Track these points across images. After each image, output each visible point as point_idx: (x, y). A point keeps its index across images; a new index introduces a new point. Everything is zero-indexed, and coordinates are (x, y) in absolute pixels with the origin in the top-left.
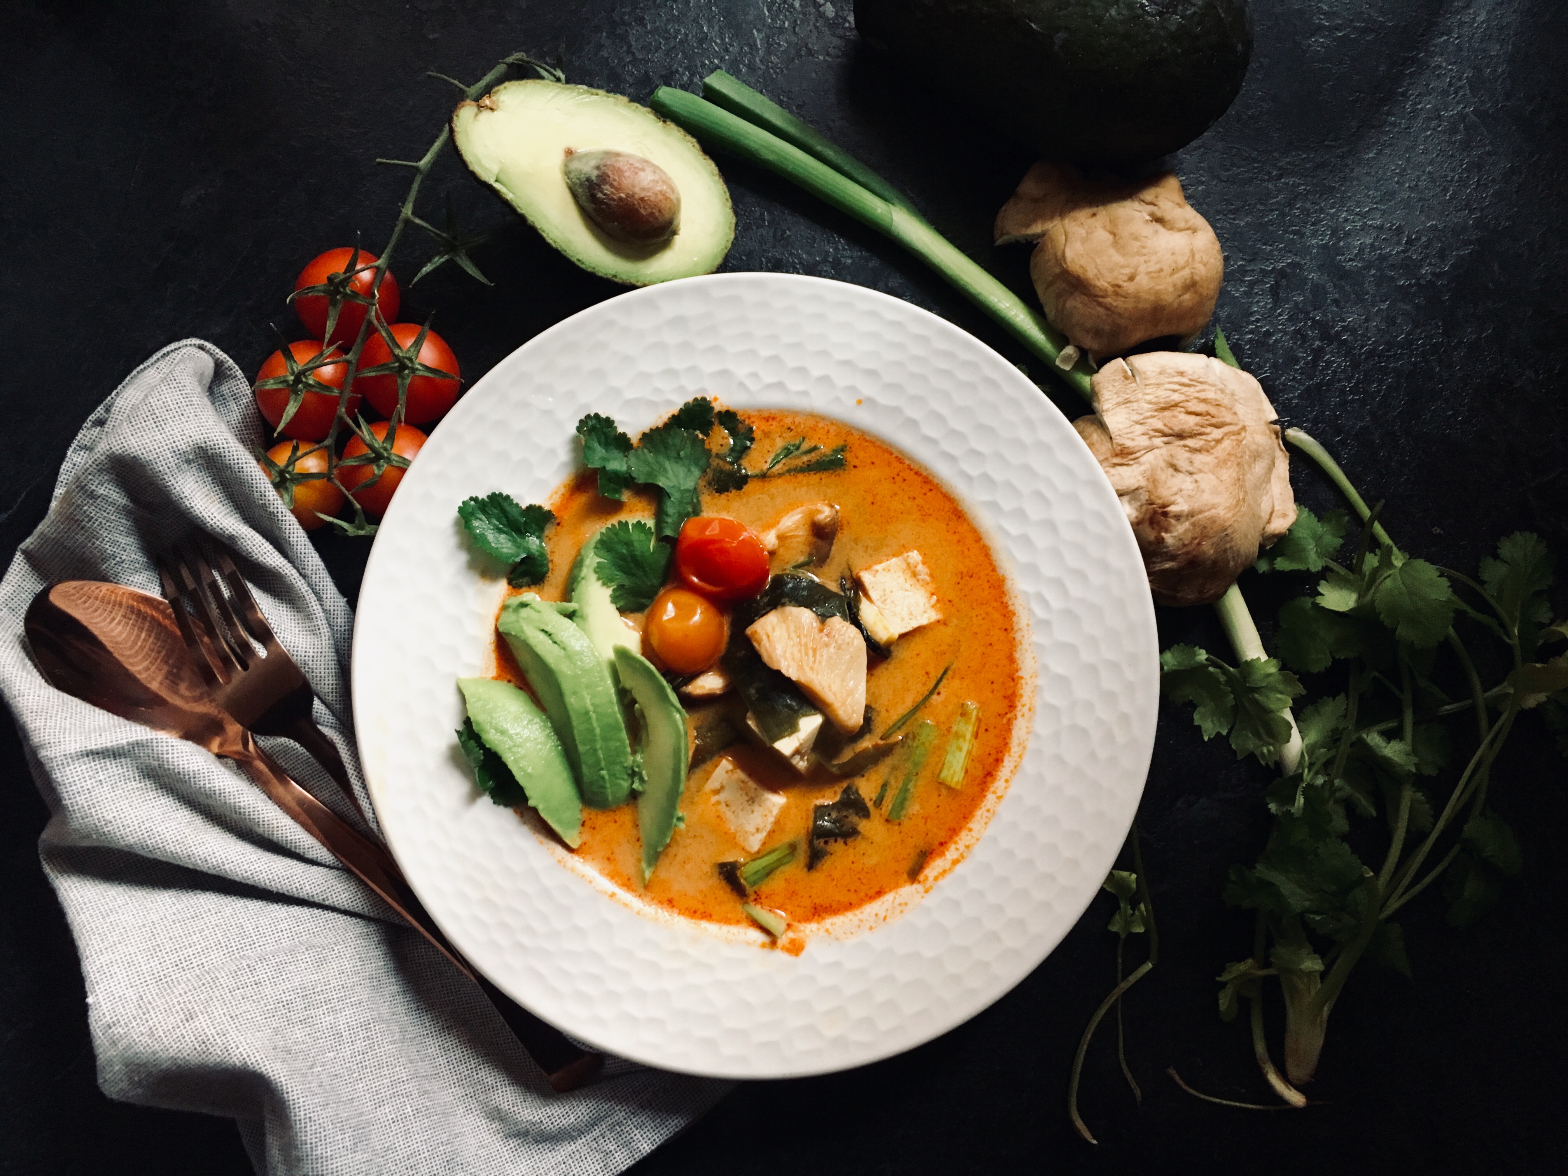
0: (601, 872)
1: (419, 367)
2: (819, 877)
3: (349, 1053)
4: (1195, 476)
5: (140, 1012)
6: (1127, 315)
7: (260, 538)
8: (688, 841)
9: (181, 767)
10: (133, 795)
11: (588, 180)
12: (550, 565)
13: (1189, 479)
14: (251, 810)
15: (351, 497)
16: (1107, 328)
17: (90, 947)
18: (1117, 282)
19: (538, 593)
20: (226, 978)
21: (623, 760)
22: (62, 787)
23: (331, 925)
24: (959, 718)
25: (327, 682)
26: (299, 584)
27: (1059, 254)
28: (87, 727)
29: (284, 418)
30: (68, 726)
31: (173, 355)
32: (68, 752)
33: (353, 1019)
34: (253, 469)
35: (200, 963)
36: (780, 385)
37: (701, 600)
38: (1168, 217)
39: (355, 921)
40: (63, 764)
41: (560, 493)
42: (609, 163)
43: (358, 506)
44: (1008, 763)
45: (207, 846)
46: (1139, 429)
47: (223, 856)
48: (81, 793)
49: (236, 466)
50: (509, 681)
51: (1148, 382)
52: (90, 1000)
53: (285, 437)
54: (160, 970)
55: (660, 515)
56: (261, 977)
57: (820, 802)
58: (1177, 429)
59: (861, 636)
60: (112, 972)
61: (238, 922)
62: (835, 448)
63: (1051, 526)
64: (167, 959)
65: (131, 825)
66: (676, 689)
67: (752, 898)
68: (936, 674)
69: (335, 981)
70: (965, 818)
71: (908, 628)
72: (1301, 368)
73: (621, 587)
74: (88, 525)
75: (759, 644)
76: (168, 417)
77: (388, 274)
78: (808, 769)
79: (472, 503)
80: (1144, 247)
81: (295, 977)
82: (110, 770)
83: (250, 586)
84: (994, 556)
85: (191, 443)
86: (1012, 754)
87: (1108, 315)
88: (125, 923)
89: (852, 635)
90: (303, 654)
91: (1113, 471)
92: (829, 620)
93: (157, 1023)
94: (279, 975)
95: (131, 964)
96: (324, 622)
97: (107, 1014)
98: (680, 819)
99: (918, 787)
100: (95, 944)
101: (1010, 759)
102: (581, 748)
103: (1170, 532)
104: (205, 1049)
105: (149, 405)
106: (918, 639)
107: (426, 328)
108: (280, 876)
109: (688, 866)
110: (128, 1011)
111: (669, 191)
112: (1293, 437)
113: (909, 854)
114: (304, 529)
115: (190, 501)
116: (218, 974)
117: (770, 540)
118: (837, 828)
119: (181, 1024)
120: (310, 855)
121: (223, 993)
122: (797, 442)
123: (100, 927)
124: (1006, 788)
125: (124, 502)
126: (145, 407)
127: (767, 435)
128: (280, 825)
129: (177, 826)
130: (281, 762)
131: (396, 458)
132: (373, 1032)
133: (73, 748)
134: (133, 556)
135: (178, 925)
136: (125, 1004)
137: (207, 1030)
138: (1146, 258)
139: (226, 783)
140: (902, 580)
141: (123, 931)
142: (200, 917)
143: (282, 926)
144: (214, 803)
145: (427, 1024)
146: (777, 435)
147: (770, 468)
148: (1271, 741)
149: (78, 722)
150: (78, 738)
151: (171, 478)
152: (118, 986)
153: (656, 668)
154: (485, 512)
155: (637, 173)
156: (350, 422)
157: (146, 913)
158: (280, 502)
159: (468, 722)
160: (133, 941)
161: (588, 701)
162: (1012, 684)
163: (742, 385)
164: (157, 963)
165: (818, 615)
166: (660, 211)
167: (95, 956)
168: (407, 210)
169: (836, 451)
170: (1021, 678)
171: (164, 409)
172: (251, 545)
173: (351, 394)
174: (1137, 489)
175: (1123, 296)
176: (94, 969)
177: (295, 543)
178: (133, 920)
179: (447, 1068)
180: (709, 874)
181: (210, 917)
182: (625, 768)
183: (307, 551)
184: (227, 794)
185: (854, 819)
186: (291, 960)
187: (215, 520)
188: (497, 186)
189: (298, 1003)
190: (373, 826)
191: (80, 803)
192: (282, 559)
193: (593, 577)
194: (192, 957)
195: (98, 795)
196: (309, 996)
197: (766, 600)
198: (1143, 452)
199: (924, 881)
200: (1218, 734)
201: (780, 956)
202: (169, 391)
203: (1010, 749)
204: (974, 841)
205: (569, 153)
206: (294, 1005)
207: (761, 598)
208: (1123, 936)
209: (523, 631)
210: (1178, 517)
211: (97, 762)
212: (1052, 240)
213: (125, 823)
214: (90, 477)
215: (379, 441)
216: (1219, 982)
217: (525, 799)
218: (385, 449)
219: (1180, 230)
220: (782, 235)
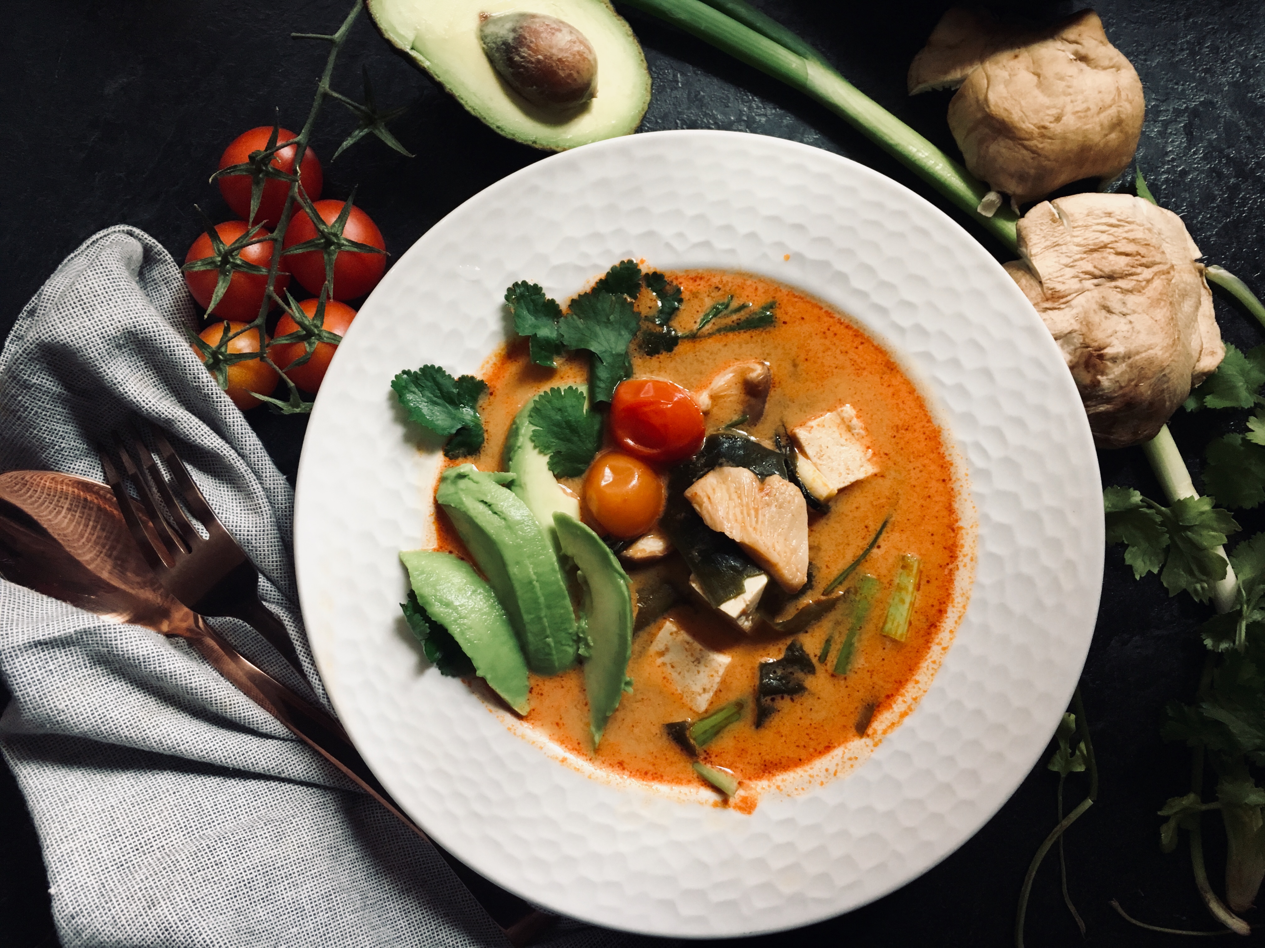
0: (551, 737)
1: (345, 243)
2: (768, 735)
3: (312, 926)
4: (1129, 317)
5: (103, 901)
6: (1052, 157)
7: (197, 420)
8: (635, 705)
9: (130, 652)
10: (84, 682)
11: (505, 43)
12: (486, 436)
13: (1123, 320)
14: (203, 690)
15: (285, 376)
16: (1032, 171)
17: (51, 836)
18: (1042, 124)
19: (475, 463)
20: (186, 860)
21: (567, 626)
22: (13, 679)
23: (288, 797)
24: (901, 570)
25: (271, 560)
26: (238, 464)
27: (981, 97)
28: (35, 616)
29: (213, 299)
30: (15, 617)
31: (102, 242)
32: (15, 644)
33: (314, 892)
34: (185, 352)
35: (160, 845)
36: (707, 244)
37: (638, 464)
38: (1092, 55)
39: (311, 791)
40: (11, 656)
41: (491, 362)
42: (525, 24)
43: (292, 384)
44: (951, 615)
45: (162, 728)
46: (1069, 272)
47: (178, 737)
48: (32, 684)
49: (168, 349)
50: (451, 552)
51: (1076, 225)
52: (52, 891)
53: (215, 319)
54: (121, 855)
55: (592, 381)
56: (221, 856)
57: (764, 660)
58: (1107, 270)
59: (800, 493)
60: (73, 861)
61: (196, 801)
62: (763, 305)
63: (987, 373)
64: (127, 843)
65: (84, 712)
66: (617, 553)
67: (702, 757)
68: (874, 526)
69: (294, 855)
70: (910, 670)
71: (847, 483)
72: (1218, 206)
73: (557, 454)
74: (24, 415)
75: (700, 506)
76: (96, 302)
77: (308, 152)
78: (751, 628)
79: (405, 376)
80: (1069, 87)
81: (254, 855)
82: (60, 659)
83: (189, 467)
84: (929, 407)
85: (121, 328)
86: (956, 605)
87: (1033, 158)
88: (84, 809)
89: (792, 493)
90: (246, 533)
91: (1045, 315)
92: (768, 479)
93: (119, 911)
94: (239, 853)
95: (92, 851)
96: (265, 500)
97: (70, 904)
98: (628, 684)
99: (863, 641)
100: (56, 833)
101: (954, 610)
102: (526, 617)
103: (1107, 375)
104: (168, 937)
105: (76, 292)
106: (857, 493)
107: (350, 202)
108: (235, 752)
109: (636, 730)
110: (90, 900)
111: (587, 51)
112: (1215, 275)
113: (856, 708)
114: (239, 409)
115: (124, 386)
116: (178, 857)
117: (703, 400)
118: (783, 685)
119: (143, 912)
120: (265, 729)
121: (184, 877)
122: (726, 301)
123: (60, 815)
124: (951, 639)
125: (59, 390)
126: (72, 294)
127: (695, 295)
128: (232, 702)
129: (131, 711)
130: (231, 639)
131: (327, 335)
132: (335, 903)
133: (21, 639)
134: (72, 443)
135: (137, 807)
136: (87, 893)
137: (169, 917)
138: (1072, 97)
139: (176, 665)
140: (837, 435)
141: (82, 817)
142: (159, 798)
143: (240, 801)
144: (166, 685)
145: (387, 888)
146: (705, 295)
147: (700, 328)
148: (1205, 578)
149: (25, 612)
150: (25, 630)
151: (103, 365)
152: (79, 875)
153: (599, 535)
154: (417, 385)
155: (553, 34)
156: (280, 301)
157: (104, 797)
158: (214, 383)
159: (411, 595)
160: (92, 827)
161: (531, 570)
162: (953, 535)
163: (668, 245)
164: (118, 848)
165: (756, 474)
166: (578, 72)
167: (55, 845)
168: (325, 85)
169: (766, 308)
170: (960, 528)
171: (92, 295)
172: (188, 427)
173: (279, 273)
174: (1070, 333)
175: (1050, 138)
176: (55, 858)
177: (232, 424)
178: (92, 805)
179: (409, 930)
180: (659, 735)
181: (168, 797)
182: (570, 634)
183: (243, 431)
184: (178, 676)
185: (799, 675)
186: (250, 837)
187: (150, 405)
188: (413, 53)
189: (259, 881)
190: (324, 701)
191: (31, 694)
192: (220, 440)
193: (529, 445)
194: (152, 840)
195: (49, 685)
196: (270, 873)
197: (703, 461)
198: (1075, 295)
199: (873, 734)
200: (1150, 572)
201: (732, 815)
202: (96, 276)
203: (953, 600)
204: (921, 692)
205: (485, 18)
206: (255, 883)
207: (698, 459)
208: (1063, 776)
209: (462, 503)
210: (1114, 359)
211: (46, 652)
212: (973, 85)
213: (78, 711)
214: (22, 367)
215: (309, 316)
216: (1159, 816)
217: (474, 670)
218: (316, 327)
219: (1105, 68)
220: (696, 96)
